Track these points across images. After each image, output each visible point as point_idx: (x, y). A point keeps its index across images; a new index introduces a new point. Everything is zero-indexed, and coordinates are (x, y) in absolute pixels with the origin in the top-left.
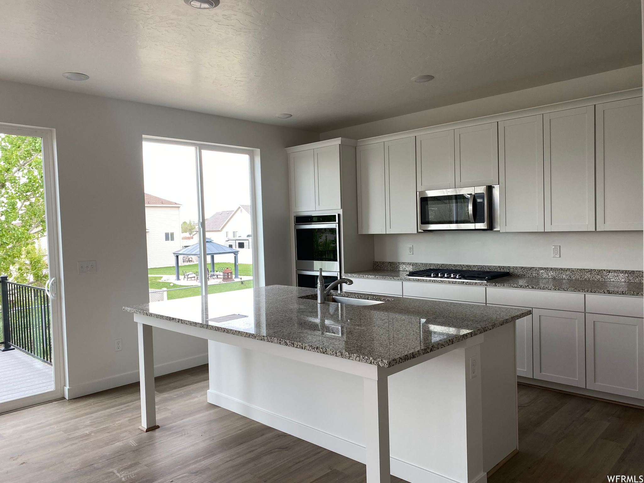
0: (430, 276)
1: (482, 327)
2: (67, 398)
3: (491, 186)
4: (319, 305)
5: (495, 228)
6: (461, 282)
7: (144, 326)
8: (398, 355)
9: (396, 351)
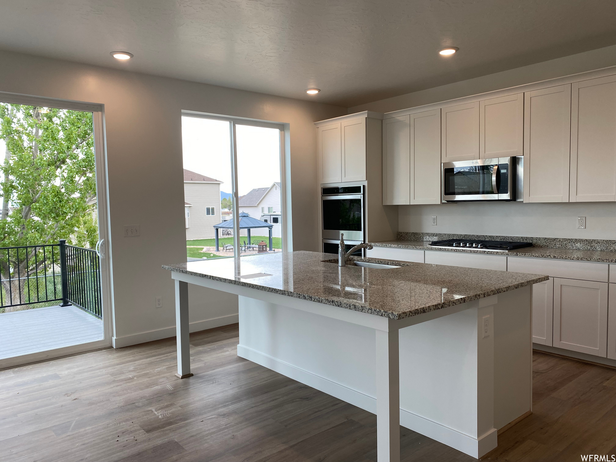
0: (452, 245)
1: (495, 289)
2: (115, 347)
3: (515, 157)
4: (340, 268)
5: (518, 198)
6: (483, 251)
7: (181, 283)
8: (409, 309)
9: (407, 306)
